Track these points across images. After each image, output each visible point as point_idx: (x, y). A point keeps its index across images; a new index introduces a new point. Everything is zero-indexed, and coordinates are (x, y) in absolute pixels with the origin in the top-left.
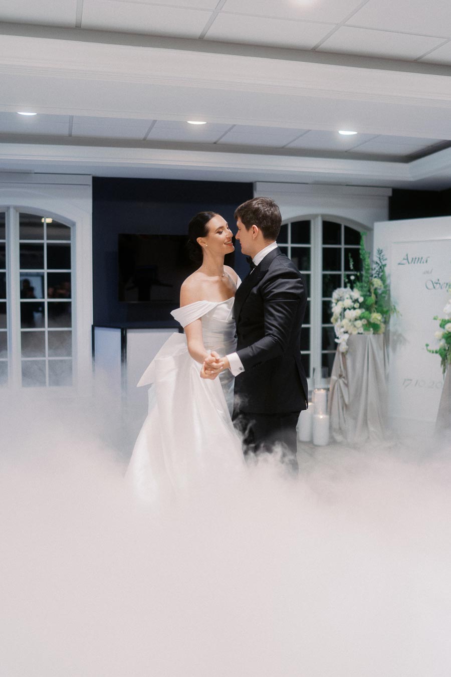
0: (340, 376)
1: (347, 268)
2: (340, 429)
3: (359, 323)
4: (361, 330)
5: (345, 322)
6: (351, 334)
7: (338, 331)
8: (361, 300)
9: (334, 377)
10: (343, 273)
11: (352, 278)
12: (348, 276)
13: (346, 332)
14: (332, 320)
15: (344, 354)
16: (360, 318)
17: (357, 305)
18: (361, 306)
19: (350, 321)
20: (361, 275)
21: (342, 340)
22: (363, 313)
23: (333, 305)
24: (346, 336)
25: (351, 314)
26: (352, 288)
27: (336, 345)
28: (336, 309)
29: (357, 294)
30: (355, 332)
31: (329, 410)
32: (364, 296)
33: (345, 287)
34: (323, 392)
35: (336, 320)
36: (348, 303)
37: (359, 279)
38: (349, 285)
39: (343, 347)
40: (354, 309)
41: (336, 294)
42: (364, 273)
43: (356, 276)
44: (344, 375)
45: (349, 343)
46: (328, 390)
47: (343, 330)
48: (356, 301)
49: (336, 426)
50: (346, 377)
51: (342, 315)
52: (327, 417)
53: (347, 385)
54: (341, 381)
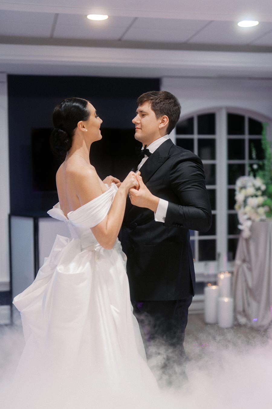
0: (244, 261)
1: (251, 158)
2: (244, 311)
3: (262, 210)
4: (264, 217)
5: (248, 209)
6: (253, 221)
7: (242, 218)
8: (263, 187)
9: (238, 261)
10: (247, 162)
11: (255, 167)
12: (251, 165)
13: (249, 219)
14: (237, 206)
15: (247, 240)
16: (263, 205)
17: (259, 193)
18: (264, 193)
19: (253, 208)
20: (264, 165)
21: (245, 226)
22: (265, 201)
23: (237, 193)
24: (249, 223)
25: (254, 201)
26: (255, 176)
27: (239, 232)
28: (240, 197)
29: (259, 182)
30: (257, 219)
31: (233, 294)
32: (267, 184)
33: (249, 175)
34: (228, 275)
35: (240, 207)
36: (251, 190)
37: (261, 167)
38: (252, 174)
39: (246, 233)
40: (256, 196)
41: (240, 182)
42: (266, 162)
43: (259, 165)
44: (247, 259)
45: (252, 229)
46: (232, 273)
47: (246, 217)
48: (258, 189)
49: (240, 308)
50: (250, 262)
51: (245, 202)
52: (231, 300)
53: (250, 269)
54: (245, 266)
